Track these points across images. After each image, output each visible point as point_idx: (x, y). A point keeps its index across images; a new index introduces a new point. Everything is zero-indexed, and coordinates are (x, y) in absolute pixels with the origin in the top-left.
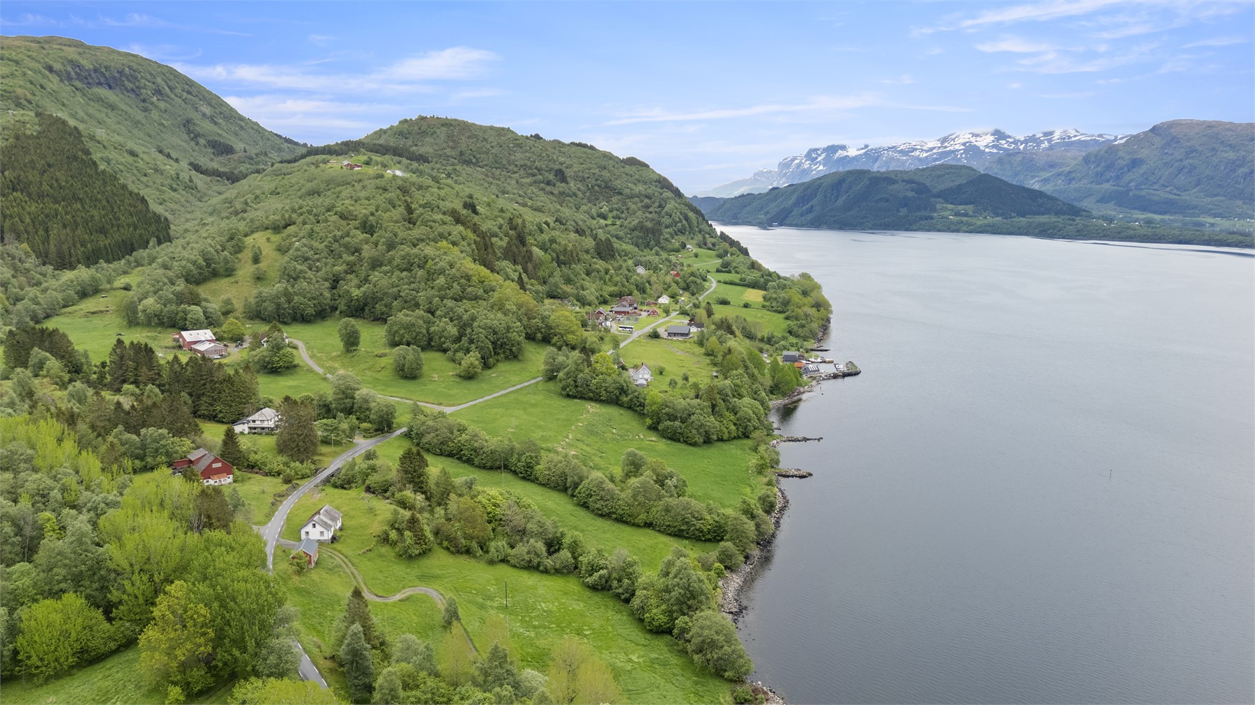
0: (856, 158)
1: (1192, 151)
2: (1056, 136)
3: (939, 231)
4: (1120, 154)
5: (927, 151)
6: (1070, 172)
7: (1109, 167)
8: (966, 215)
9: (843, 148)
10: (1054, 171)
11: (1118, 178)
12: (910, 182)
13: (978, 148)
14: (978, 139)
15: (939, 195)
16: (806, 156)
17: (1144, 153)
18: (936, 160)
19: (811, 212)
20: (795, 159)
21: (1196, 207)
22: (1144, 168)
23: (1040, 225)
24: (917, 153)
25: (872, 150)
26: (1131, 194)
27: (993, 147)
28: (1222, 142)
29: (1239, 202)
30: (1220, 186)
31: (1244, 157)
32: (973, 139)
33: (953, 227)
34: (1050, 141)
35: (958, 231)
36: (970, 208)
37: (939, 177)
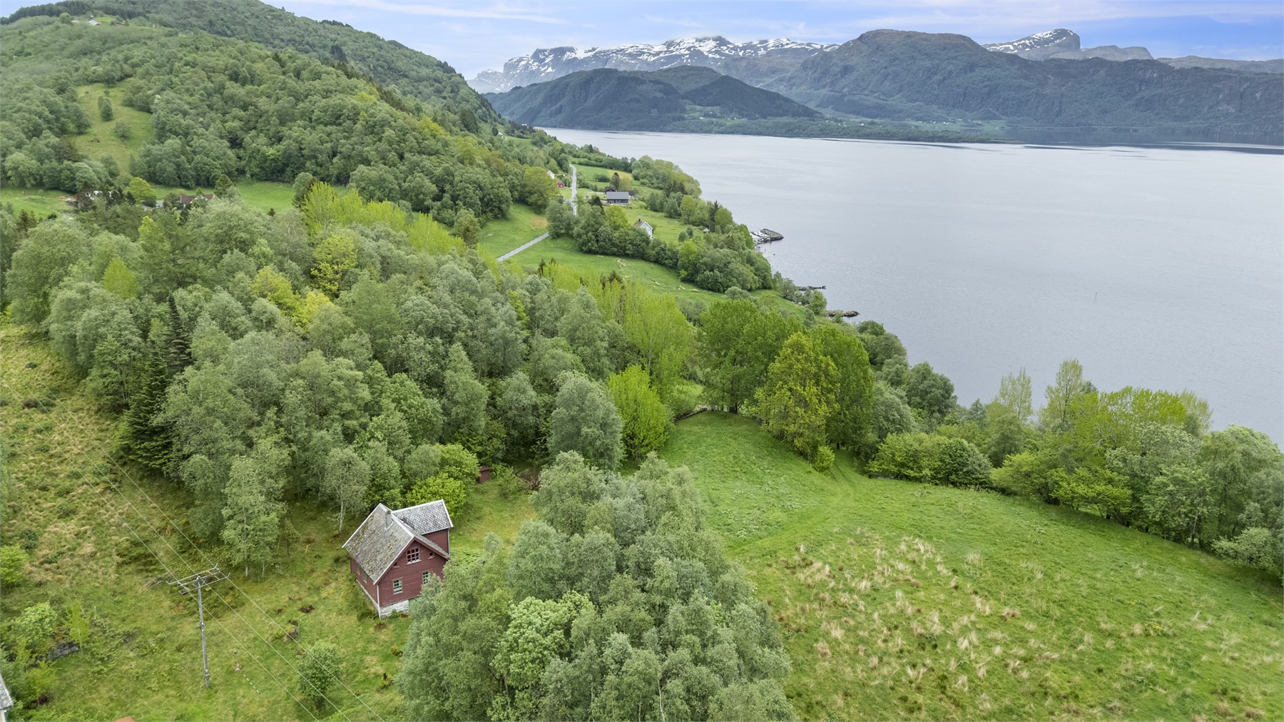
0: (585, 61)
1: (895, 59)
2: (771, 43)
3: (692, 131)
4: (834, 61)
5: (654, 55)
6: (791, 78)
7: (825, 73)
8: (714, 116)
9: (571, 50)
10: (776, 77)
11: (833, 83)
12: (656, 82)
13: (702, 53)
14: (702, 44)
15: (686, 96)
16: (532, 57)
17: (854, 60)
18: (663, 64)
19: (560, 112)
20: (521, 60)
21: (901, 111)
22: (855, 75)
23: (786, 124)
24: (645, 57)
25: (600, 52)
26: (846, 99)
27: (716, 52)
28: (919, 51)
29: (935, 107)
30: (919, 92)
31: (938, 65)
32: (697, 44)
33: (706, 128)
34: (765, 48)
35: (709, 132)
36: (717, 109)
37: (683, 78)
